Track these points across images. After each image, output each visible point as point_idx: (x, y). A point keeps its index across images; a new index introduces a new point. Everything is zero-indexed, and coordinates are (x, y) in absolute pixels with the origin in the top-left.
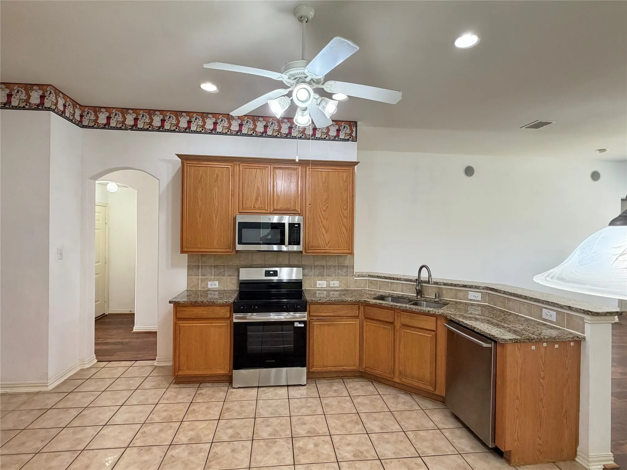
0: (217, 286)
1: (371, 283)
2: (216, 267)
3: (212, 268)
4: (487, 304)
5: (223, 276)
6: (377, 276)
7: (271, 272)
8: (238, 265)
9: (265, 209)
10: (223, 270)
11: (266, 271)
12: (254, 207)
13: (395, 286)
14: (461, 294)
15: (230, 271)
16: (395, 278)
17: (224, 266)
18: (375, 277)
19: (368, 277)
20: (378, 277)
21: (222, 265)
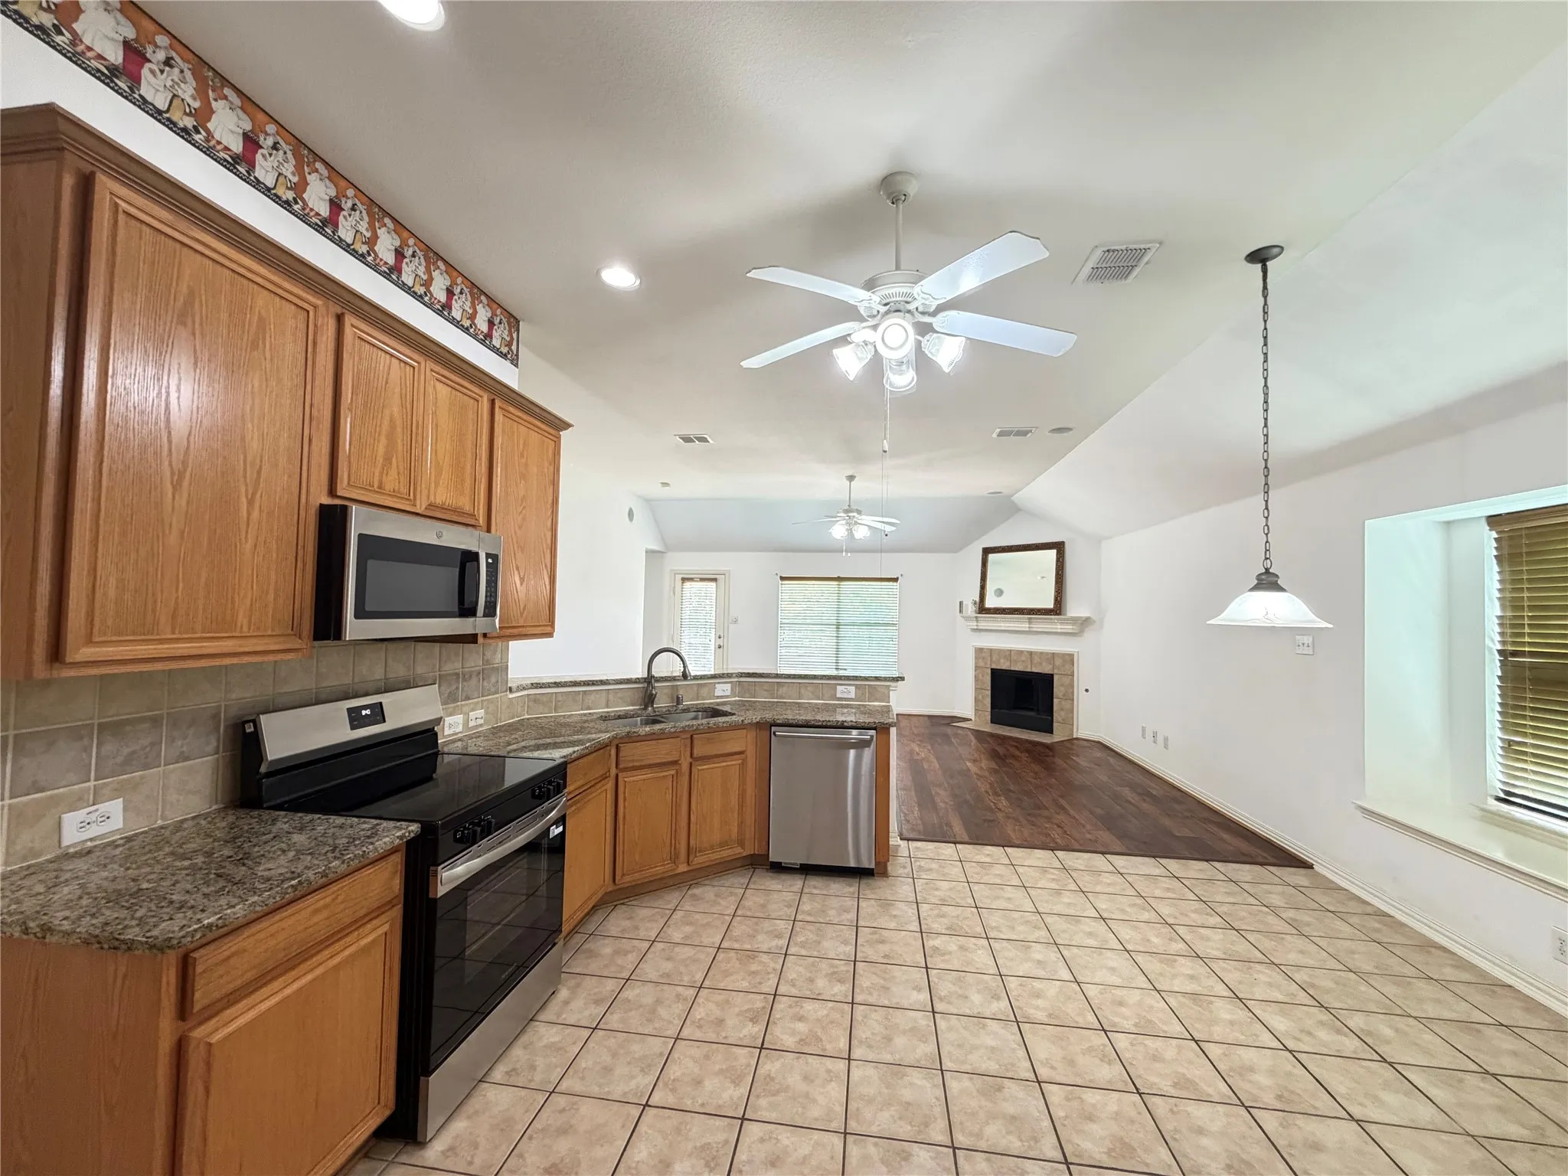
0: (117, 822)
1: (535, 701)
2: (112, 729)
3: (86, 741)
4: (737, 698)
5: (146, 767)
6: (555, 683)
7: (364, 713)
8: (220, 706)
9: (407, 499)
10: (145, 742)
11: (350, 711)
12: (380, 487)
13: (592, 697)
14: (704, 691)
15: (185, 738)
16: (597, 681)
17: (156, 721)
18: (550, 687)
19: (531, 688)
20: (557, 685)
21: (143, 720)
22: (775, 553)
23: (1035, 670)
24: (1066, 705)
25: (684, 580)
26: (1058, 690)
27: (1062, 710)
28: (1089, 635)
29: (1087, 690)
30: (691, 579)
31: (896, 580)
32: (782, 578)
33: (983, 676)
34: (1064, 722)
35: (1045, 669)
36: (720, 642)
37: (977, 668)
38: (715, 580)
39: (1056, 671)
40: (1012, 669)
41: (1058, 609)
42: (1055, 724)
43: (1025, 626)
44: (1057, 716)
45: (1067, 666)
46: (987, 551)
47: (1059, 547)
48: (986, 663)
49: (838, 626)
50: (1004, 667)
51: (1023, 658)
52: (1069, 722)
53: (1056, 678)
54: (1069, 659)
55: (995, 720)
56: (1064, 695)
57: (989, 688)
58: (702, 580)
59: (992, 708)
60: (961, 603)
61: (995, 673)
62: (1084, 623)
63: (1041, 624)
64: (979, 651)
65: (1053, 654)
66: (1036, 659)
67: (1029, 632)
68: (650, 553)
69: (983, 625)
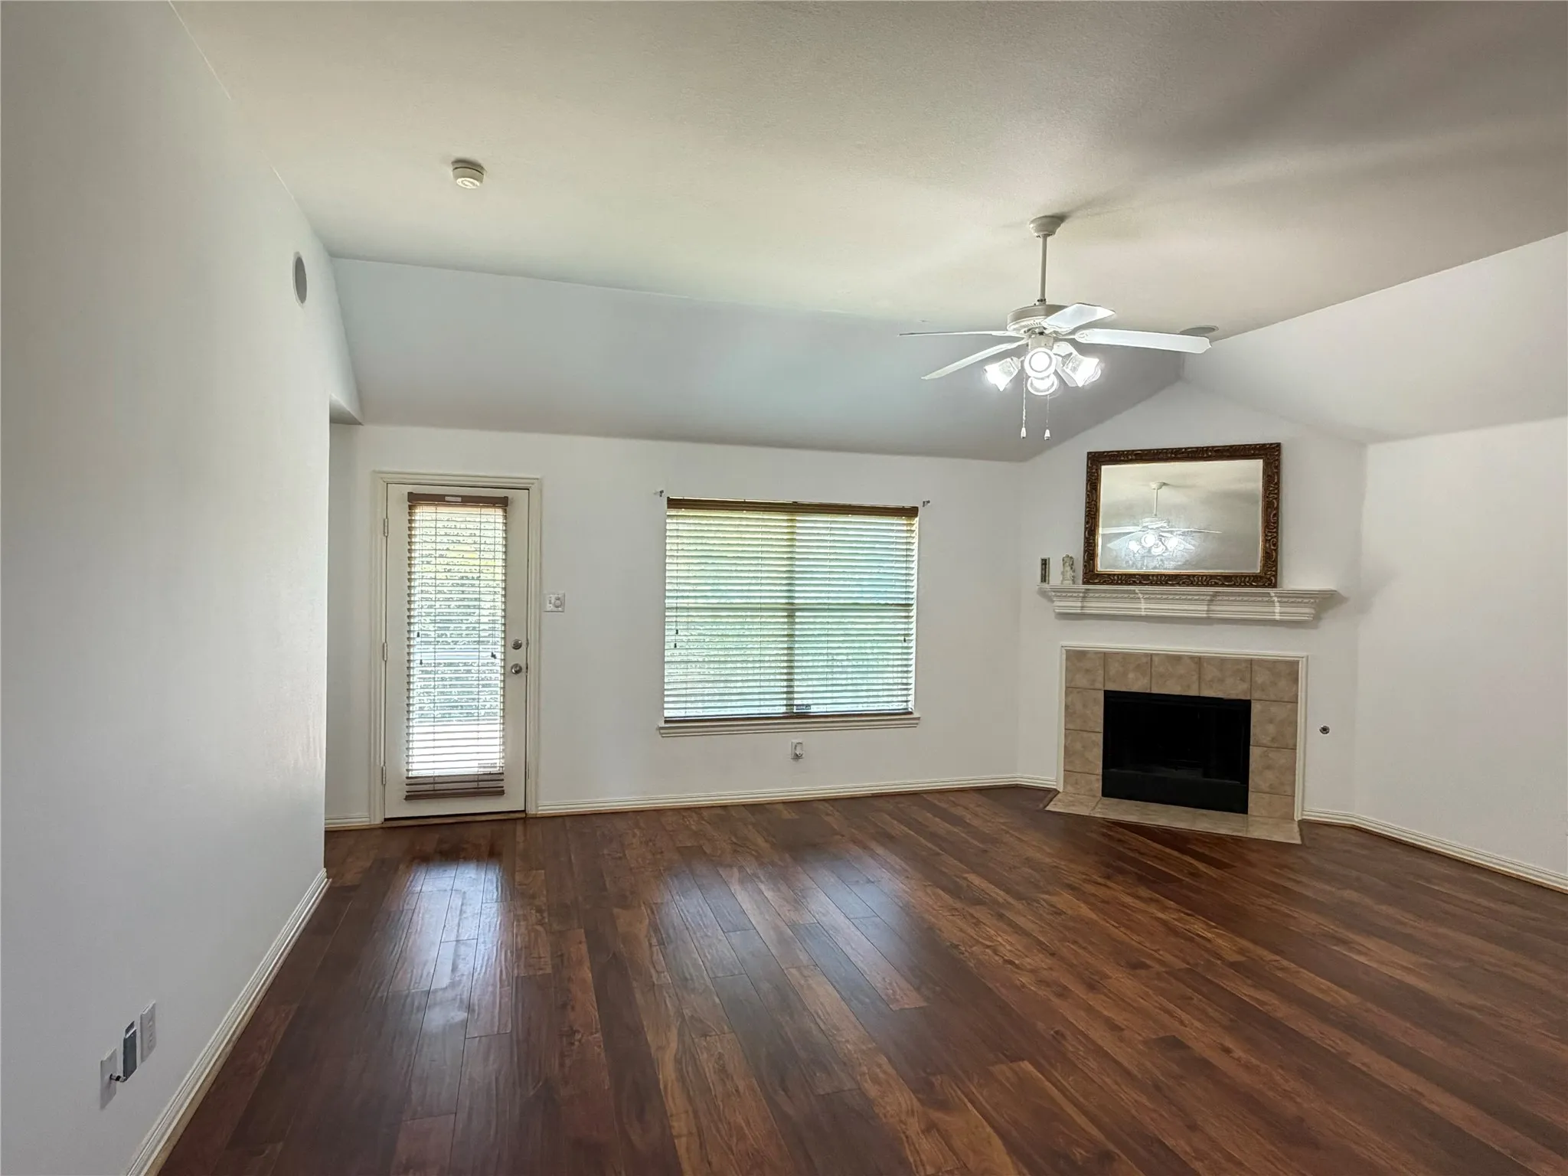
22: (651, 443)
23: (1208, 693)
24: (1280, 759)
25: (415, 500)
26: (1260, 729)
27: (1269, 767)
28: (1332, 627)
29: (1325, 730)
30: (437, 500)
31: (911, 512)
32: (673, 503)
33: (1085, 706)
34: (1273, 791)
35: (1230, 689)
36: (519, 657)
37: (1070, 689)
38: (503, 503)
39: (1256, 695)
40: (1155, 690)
41: (1268, 576)
42: (1252, 797)
43: (1199, 609)
44: (1259, 777)
45: (1283, 683)
46: (1097, 460)
47: (1270, 454)
48: (1094, 681)
49: (791, 611)
50: (1137, 687)
51: (1181, 670)
52: (1285, 790)
53: (1256, 709)
54: (1289, 671)
55: (1110, 789)
56: (1273, 740)
57: (1100, 728)
58: (468, 501)
59: (1105, 767)
60: (1045, 563)
61: (1114, 699)
62: (1324, 602)
63: (1234, 604)
64: (1076, 658)
65: (1251, 662)
66: (1211, 673)
67: (1208, 621)
68: (339, 421)
69: (1094, 606)
